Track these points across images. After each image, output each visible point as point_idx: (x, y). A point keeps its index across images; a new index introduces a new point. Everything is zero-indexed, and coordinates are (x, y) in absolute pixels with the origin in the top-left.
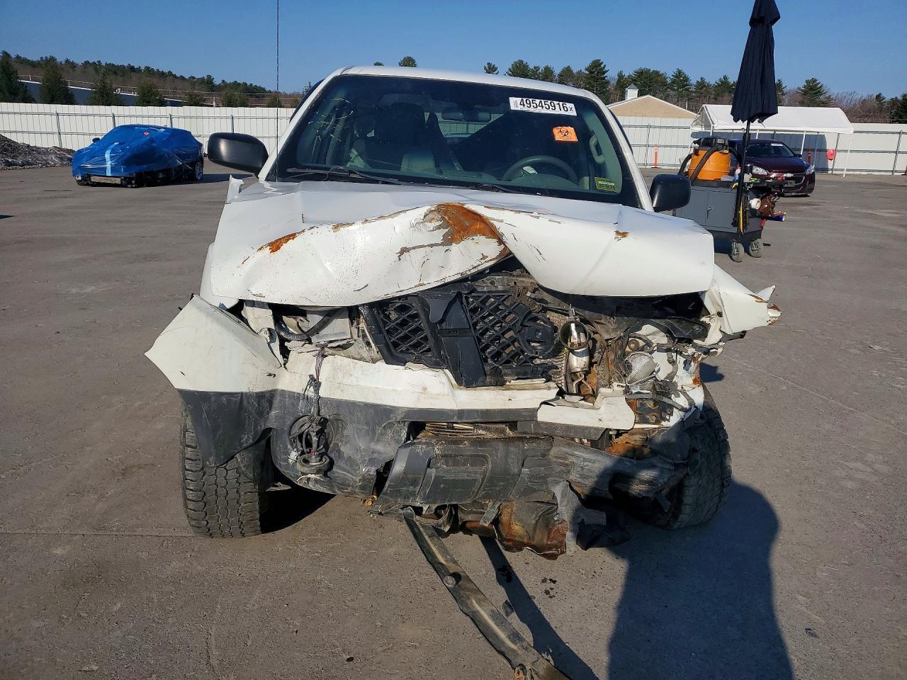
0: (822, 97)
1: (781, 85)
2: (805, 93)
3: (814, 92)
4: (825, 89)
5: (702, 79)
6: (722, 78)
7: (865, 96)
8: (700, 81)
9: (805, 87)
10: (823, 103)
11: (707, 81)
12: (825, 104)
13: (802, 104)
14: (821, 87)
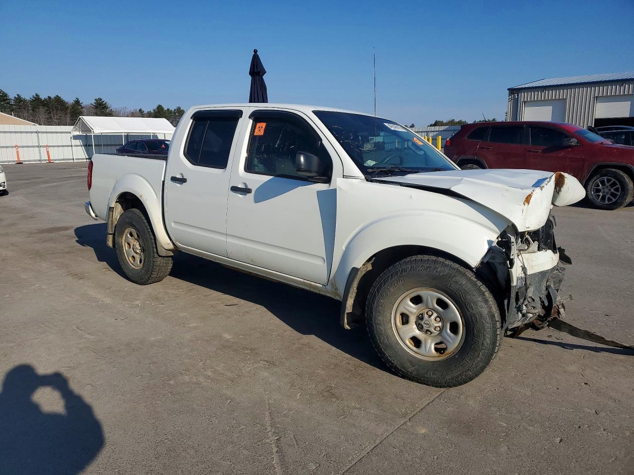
0: (108, 110)
1: (79, 102)
2: (96, 107)
3: (102, 107)
4: (108, 105)
5: (18, 95)
6: (35, 95)
7: (132, 110)
8: (17, 97)
9: (95, 103)
10: (109, 114)
11: (23, 96)
12: (110, 114)
13: (97, 114)
14: (106, 103)
